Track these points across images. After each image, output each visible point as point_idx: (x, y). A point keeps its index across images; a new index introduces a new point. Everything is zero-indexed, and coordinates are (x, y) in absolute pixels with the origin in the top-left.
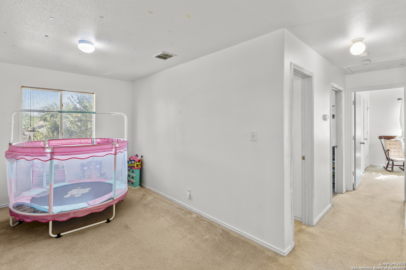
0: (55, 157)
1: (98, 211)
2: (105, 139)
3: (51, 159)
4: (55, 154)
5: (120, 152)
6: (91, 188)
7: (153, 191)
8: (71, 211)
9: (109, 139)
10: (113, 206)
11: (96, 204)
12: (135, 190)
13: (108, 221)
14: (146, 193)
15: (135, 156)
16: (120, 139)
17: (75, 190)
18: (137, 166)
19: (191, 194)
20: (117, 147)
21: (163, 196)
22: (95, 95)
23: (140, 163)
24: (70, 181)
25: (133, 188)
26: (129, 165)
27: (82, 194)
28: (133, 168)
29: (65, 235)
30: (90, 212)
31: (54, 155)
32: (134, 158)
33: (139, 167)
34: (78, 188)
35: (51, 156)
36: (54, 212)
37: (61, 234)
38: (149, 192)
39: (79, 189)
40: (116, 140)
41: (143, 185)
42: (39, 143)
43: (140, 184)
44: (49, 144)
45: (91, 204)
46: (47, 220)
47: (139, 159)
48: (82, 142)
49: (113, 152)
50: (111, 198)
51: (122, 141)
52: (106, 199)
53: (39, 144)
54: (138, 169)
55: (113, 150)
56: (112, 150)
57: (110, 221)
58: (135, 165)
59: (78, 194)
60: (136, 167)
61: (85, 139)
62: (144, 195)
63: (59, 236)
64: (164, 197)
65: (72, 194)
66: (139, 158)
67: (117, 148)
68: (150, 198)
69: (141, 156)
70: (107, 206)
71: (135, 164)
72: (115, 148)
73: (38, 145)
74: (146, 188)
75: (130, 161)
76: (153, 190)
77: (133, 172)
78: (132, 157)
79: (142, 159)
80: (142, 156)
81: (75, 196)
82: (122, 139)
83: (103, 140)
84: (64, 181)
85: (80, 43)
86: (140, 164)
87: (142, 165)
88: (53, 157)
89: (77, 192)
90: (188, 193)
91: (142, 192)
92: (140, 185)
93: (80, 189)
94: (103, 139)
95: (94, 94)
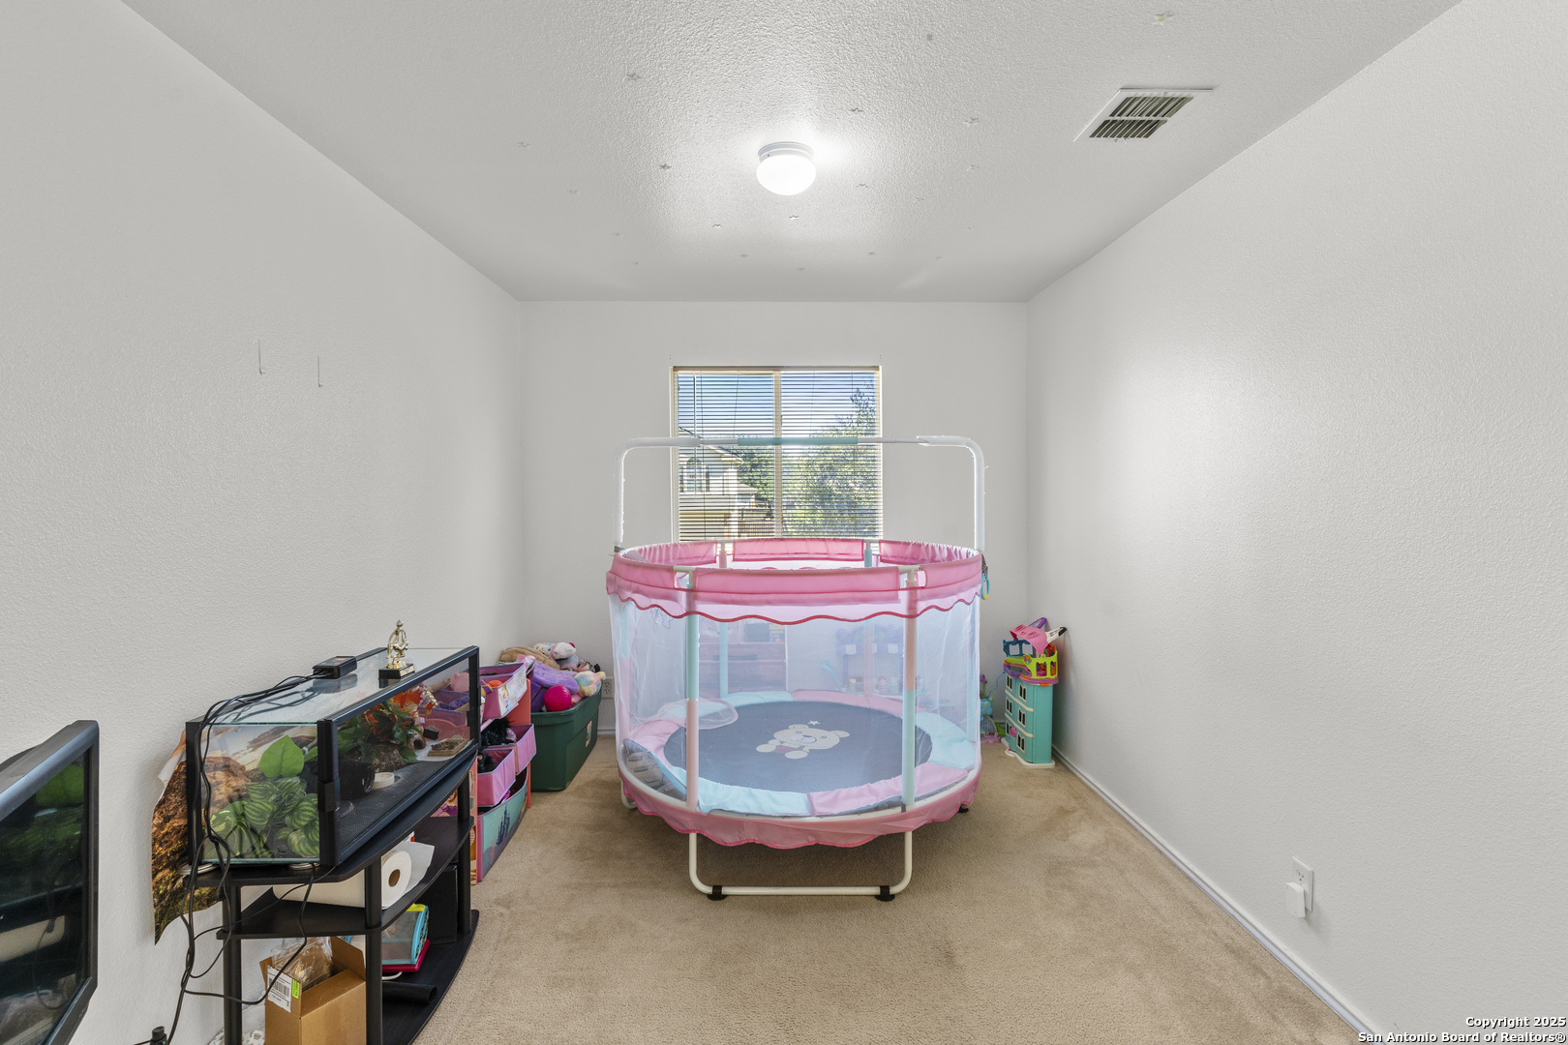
0: (701, 607)
1: (841, 843)
2: (909, 544)
3: (690, 613)
4: (700, 594)
5: (934, 610)
6: (848, 735)
7: (1110, 803)
8: (748, 814)
9: (920, 545)
10: (901, 836)
11: (835, 812)
12: (1029, 774)
13: (885, 896)
14: (1073, 803)
15: (1037, 624)
16: (958, 548)
17: (799, 727)
18: (1041, 668)
19: (1318, 898)
20: (920, 585)
21: (1156, 848)
22: (879, 374)
23: (1054, 658)
24: (798, 690)
25: (1021, 764)
26: (1010, 660)
27: (812, 751)
28: (1021, 678)
29: (734, 899)
30: (812, 840)
31: (696, 598)
32: (1028, 631)
33: (1049, 676)
34: (812, 722)
35: (690, 603)
36: (701, 803)
37: (726, 890)
38: (1090, 805)
39: (811, 726)
40: (945, 553)
41: (1066, 758)
42: (706, 547)
43: (1053, 748)
44: (734, 555)
45: (820, 809)
46: (683, 825)
47: (1050, 639)
48: (831, 551)
49: (902, 607)
50: (896, 800)
51: (964, 557)
52: (872, 802)
53: (707, 553)
54: (1044, 683)
55: (900, 597)
56: (895, 599)
57: (893, 897)
58: (1032, 667)
59: (801, 748)
60: (1034, 676)
61: (843, 540)
62: (1063, 812)
63: (717, 896)
64: (1161, 852)
65: (782, 742)
66: (1051, 637)
67: (919, 591)
68: (1086, 836)
69: (1059, 630)
70: (878, 834)
71: (1030, 661)
72: (912, 589)
73: (702, 555)
74: (1080, 780)
75: (1013, 643)
76: (1111, 797)
77: (1023, 693)
78: (1020, 628)
79: (1064, 641)
80: (1063, 631)
81: (790, 755)
82: (964, 550)
83: (900, 547)
84: (778, 684)
85: (762, 160)
86: (1052, 663)
87: (1061, 667)
88: (694, 605)
89: (800, 737)
90: (1298, 888)
91: (1057, 794)
92: (1056, 756)
93: (816, 727)
94: (899, 543)
95: (877, 368)
